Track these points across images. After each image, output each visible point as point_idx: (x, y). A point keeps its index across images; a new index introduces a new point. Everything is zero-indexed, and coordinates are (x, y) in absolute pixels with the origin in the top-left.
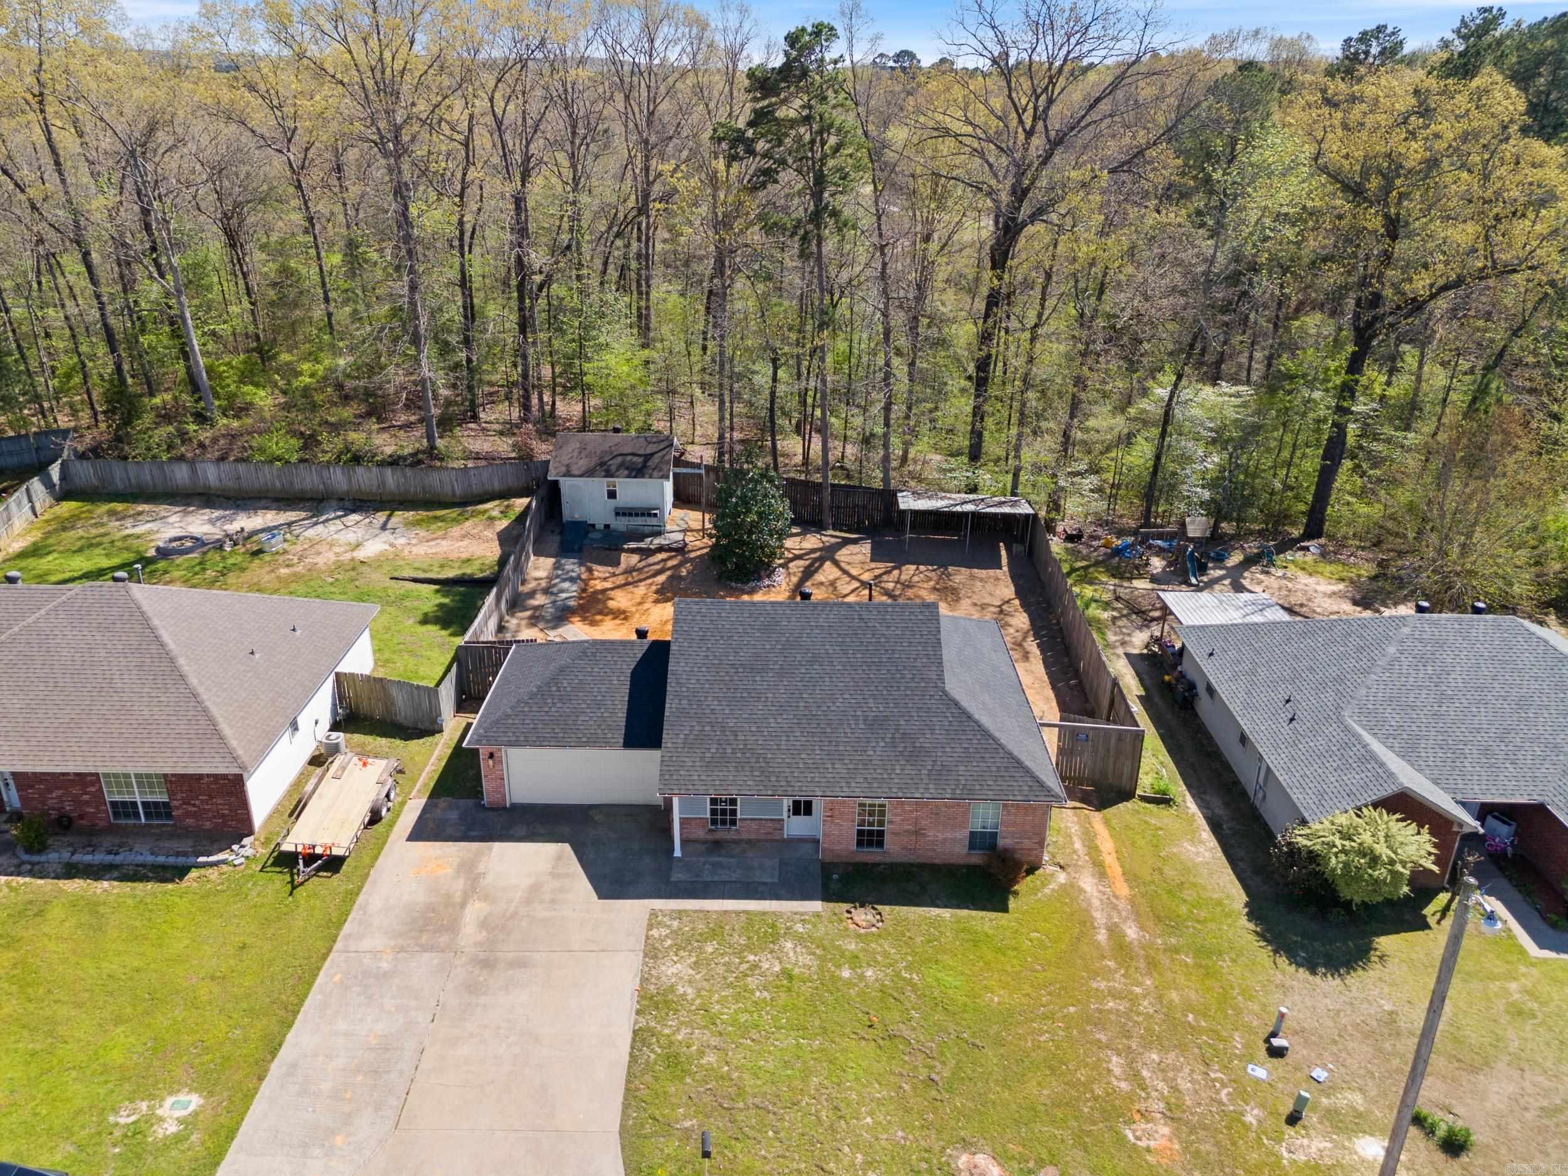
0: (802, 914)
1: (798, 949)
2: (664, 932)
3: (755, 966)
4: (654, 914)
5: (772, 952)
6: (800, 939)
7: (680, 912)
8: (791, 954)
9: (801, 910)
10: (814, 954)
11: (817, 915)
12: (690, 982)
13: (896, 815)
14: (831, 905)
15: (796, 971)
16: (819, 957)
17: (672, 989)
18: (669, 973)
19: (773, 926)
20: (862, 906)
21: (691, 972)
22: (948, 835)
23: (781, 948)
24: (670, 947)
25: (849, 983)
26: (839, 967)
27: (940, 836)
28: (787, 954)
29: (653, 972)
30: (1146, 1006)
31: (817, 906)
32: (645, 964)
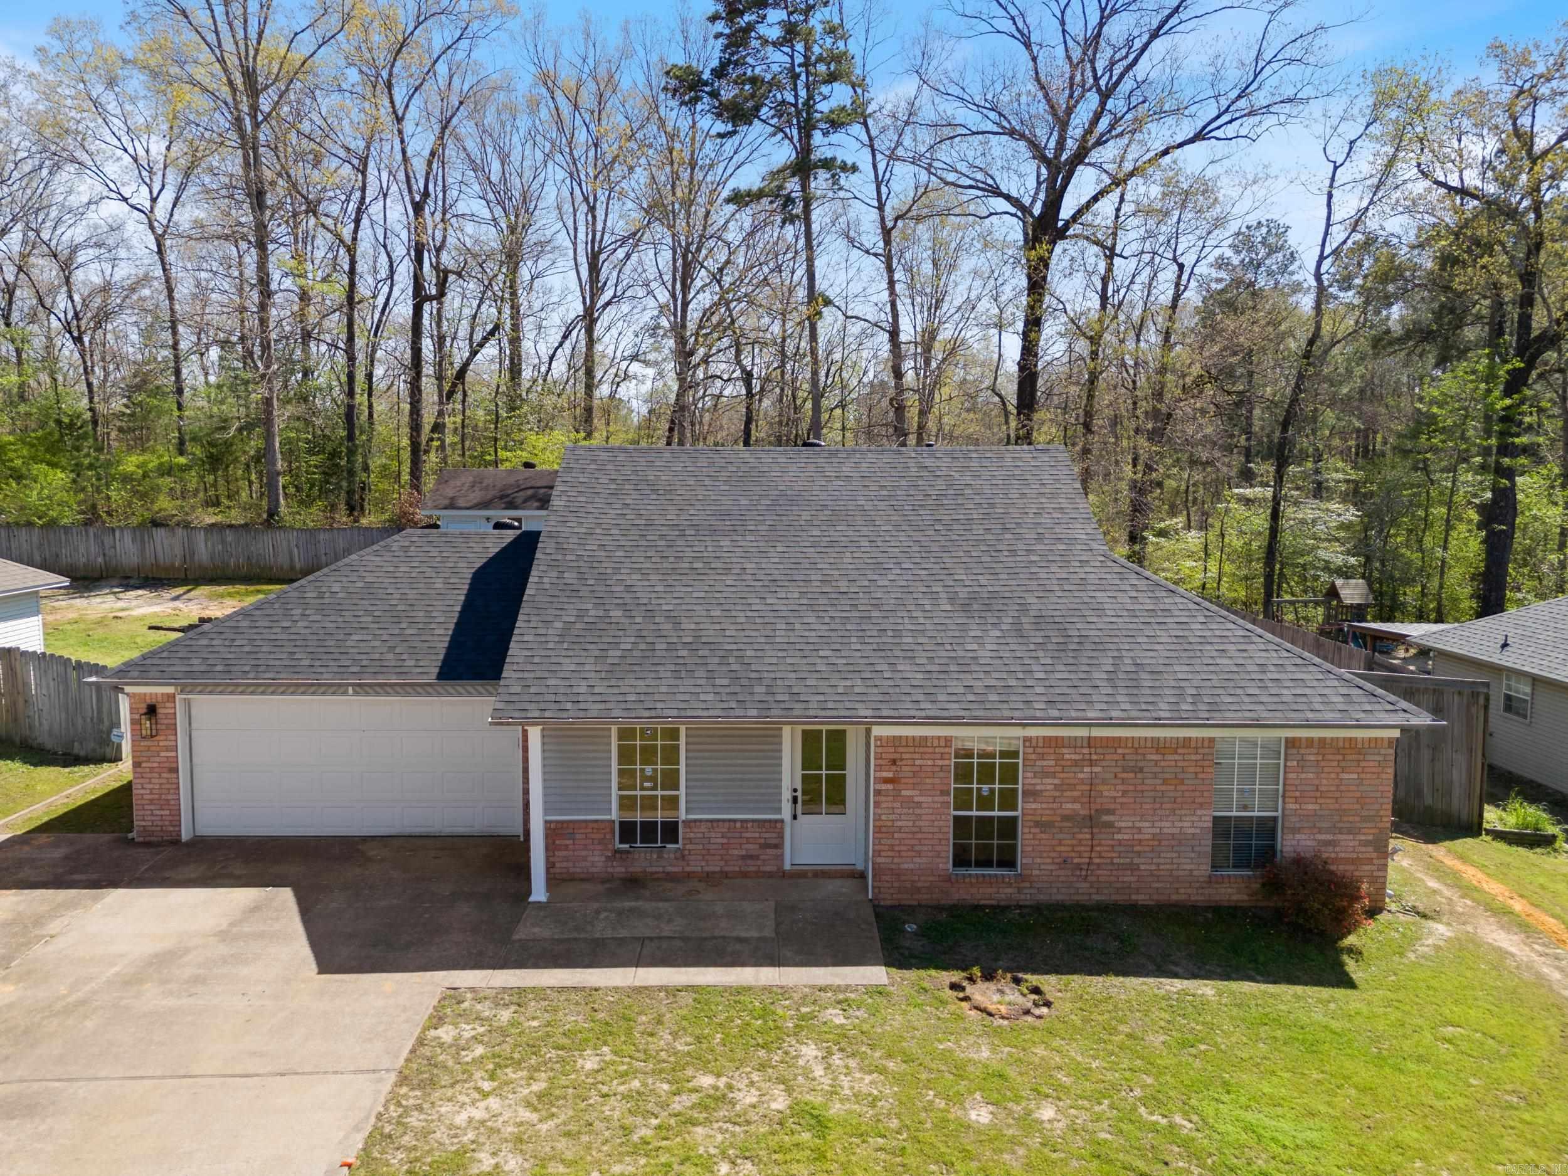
0: (838, 989)
1: (836, 1060)
2: (468, 1031)
3: (716, 1100)
4: (453, 995)
5: (762, 1067)
6: (840, 1041)
7: (521, 991)
8: (819, 1071)
9: (838, 981)
10: (882, 1071)
11: (879, 991)
12: (519, 1140)
13: (1045, 774)
14: (912, 974)
15: (836, 1109)
16: (898, 1079)
17: (461, 1158)
18: (461, 1119)
19: (765, 1014)
20: (988, 977)
21: (526, 1115)
22: (1167, 827)
23: (789, 1060)
24: (479, 1061)
25: (991, 1137)
26: (957, 1099)
27: (1148, 829)
28: (807, 1073)
29: (415, 1120)
31: (877, 974)
32: (394, 1098)
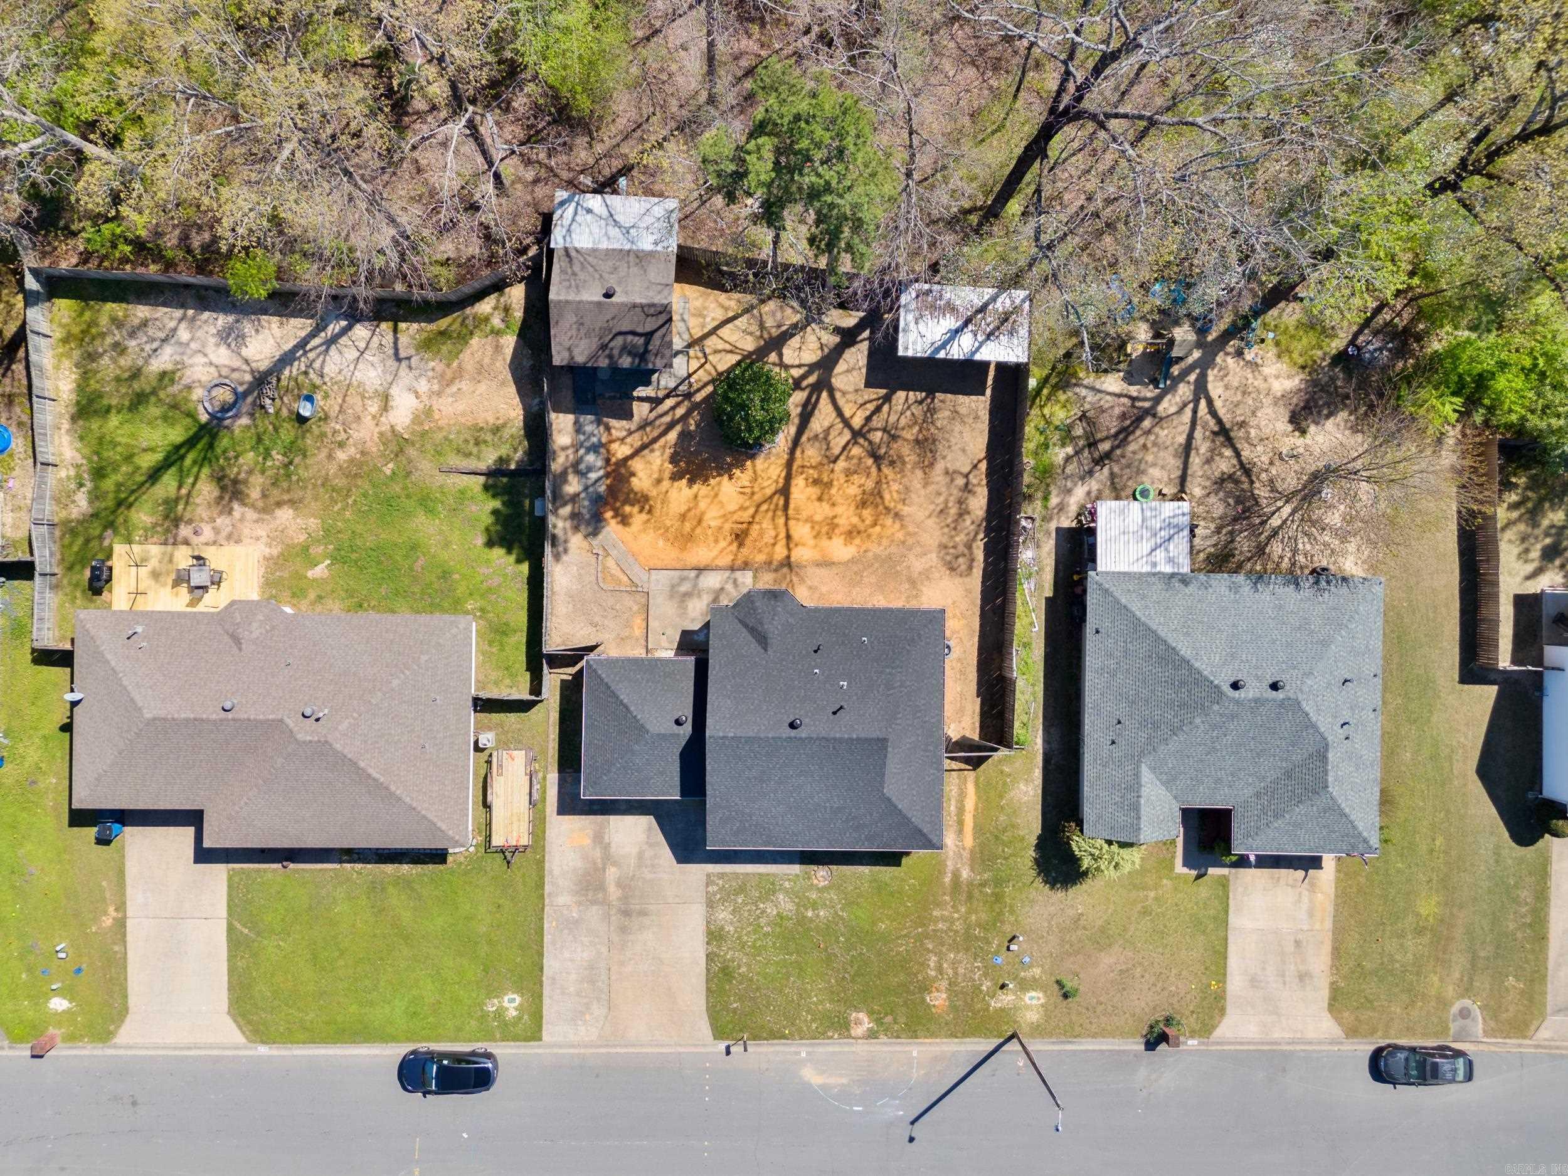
0: (788, 875)
1: (786, 899)
2: (715, 888)
3: (763, 912)
4: (708, 876)
5: (772, 901)
6: (786, 892)
7: (723, 874)
8: (782, 902)
9: (788, 871)
10: (794, 902)
11: (797, 875)
12: (731, 923)
14: (805, 867)
15: (785, 913)
16: (797, 904)
17: (722, 928)
18: (720, 917)
21: (731, 916)
23: (777, 899)
24: (719, 899)
25: (811, 920)
26: (806, 910)
29: (712, 916)
30: (958, 926)
31: (796, 868)
32: (707, 910)
